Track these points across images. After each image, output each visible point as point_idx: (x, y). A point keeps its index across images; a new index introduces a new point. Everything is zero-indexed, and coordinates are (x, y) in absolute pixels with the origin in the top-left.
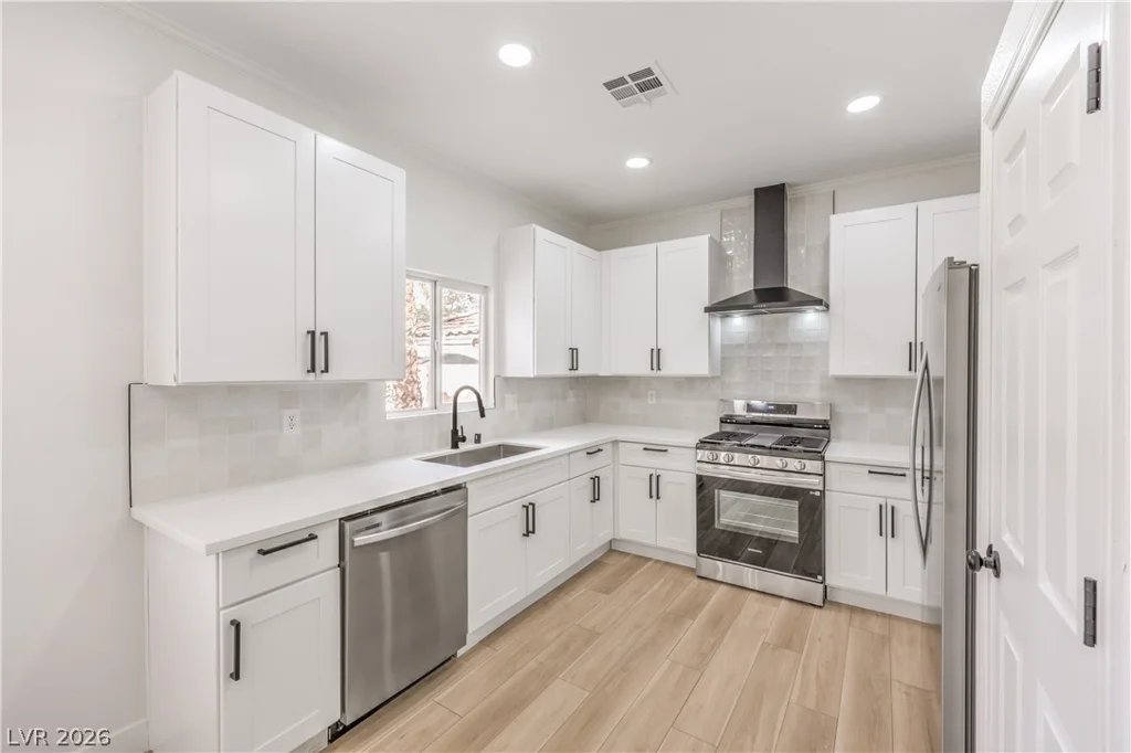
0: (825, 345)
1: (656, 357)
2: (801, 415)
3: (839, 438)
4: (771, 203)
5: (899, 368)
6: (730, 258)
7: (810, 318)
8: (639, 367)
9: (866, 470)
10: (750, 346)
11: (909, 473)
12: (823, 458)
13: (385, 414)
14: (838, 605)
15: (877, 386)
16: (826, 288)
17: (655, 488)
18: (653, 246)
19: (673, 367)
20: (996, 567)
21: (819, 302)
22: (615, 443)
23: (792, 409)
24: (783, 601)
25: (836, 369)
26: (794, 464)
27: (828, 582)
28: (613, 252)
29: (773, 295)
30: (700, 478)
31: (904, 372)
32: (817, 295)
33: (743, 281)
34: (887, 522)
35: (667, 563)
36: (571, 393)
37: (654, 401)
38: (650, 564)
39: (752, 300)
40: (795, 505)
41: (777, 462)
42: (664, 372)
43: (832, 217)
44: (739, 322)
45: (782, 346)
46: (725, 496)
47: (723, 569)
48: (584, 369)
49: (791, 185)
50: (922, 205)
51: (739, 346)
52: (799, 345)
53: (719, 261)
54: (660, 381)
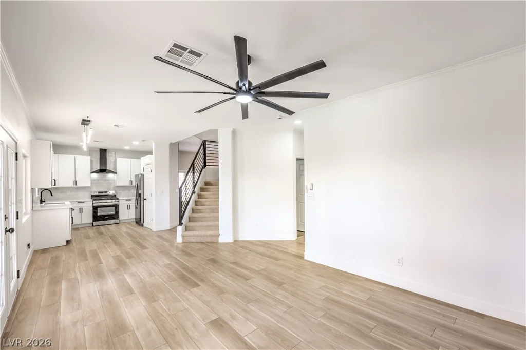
1: (75, 182)
4: (103, 152)
5: (128, 184)
7: (111, 176)
8: (71, 185)
9: (125, 200)
10: (98, 180)
12: (117, 199)
14: (121, 222)
15: (124, 188)
16: (116, 170)
17: (81, 210)
18: (74, 156)
20: (146, 199)
21: (115, 173)
26: (114, 201)
27: (120, 219)
28: (59, 155)
29: (103, 171)
30: (93, 206)
32: (114, 171)
33: (97, 167)
34: (129, 207)
35: (83, 227)
37: (69, 193)
38: (79, 228)
39: (99, 171)
40: (114, 208)
41: (111, 201)
42: (77, 186)
44: (95, 175)
45: (105, 180)
49: (109, 149)
51: (95, 180)
52: (109, 180)
53: (92, 162)
54: (76, 188)
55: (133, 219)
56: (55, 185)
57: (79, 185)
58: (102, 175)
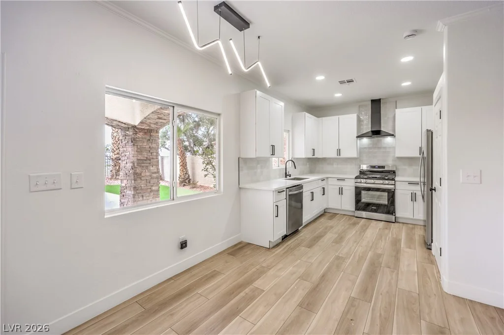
0: (394, 148)
1: (339, 152)
2: (386, 169)
3: (398, 176)
4: (376, 104)
5: (416, 154)
6: (363, 121)
7: (389, 139)
8: (333, 155)
9: (407, 183)
10: (370, 148)
11: (419, 183)
12: (394, 180)
13: (272, 167)
14: (399, 222)
15: (410, 160)
16: (394, 131)
17: (341, 191)
18: (338, 116)
19: (344, 154)
20: (435, 190)
21: (393, 135)
22: (327, 178)
23: (383, 167)
24: (383, 222)
25: (398, 154)
26: (386, 182)
27: (396, 215)
28: (323, 118)
29: (377, 133)
30: (356, 188)
31: (419, 156)
32: (392, 133)
33: (367, 128)
34: (414, 197)
35: (344, 215)
36: (308, 163)
37: (336, 166)
38: (338, 215)
39: (370, 134)
40: (386, 194)
41: (381, 182)
42: (341, 156)
43: (396, 110)
44: (365, 141)
45: (380, 148)
46: (363, 192)
47: (364, 214)
48: (317, 156)
49: (383, 99)
50: (423, 107)
51: (365, 148)
52: (385, 148)
53: (359, 121)
54: (340, 159)
55: (420, 220)
56: (314, 155)
57: (343, 155)
58: (376, 139)
